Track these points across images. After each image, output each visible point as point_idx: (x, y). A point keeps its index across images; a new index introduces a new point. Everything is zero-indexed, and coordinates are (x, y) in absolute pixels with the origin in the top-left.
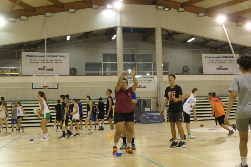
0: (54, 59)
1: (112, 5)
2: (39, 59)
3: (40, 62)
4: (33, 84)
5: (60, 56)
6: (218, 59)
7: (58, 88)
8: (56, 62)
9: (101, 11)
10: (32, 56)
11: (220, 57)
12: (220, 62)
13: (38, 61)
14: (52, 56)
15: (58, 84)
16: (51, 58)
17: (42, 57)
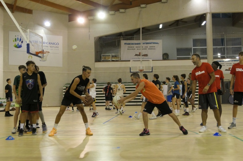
0: (149, 45)
2: (135, 46)
3: (136, 49)
4: (130, 68)
5: (154, 43)
7: (152, 72)
8: (151, 48)
10: (129, 44)
14: (147, 43)
16: (145, 45)
17: (138, 44)
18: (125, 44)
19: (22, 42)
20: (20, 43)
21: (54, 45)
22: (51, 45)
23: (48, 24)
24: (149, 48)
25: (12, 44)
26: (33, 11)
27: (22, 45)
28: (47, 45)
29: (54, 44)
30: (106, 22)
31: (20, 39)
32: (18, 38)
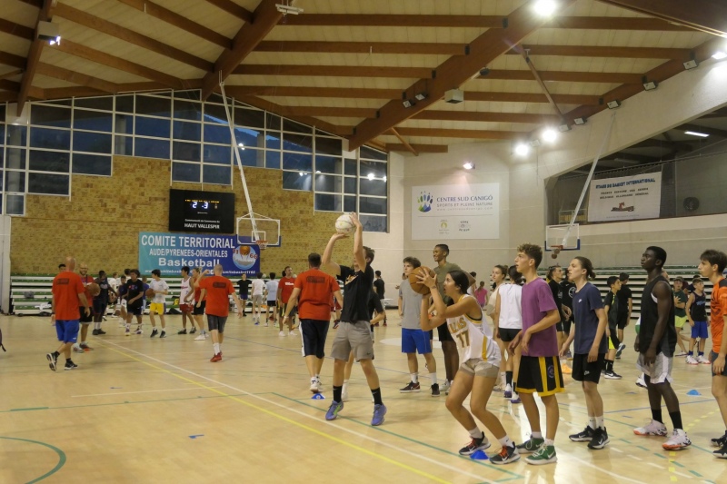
0: (637, 186)
1: (722, 50)
2: (613, 189)
3: (615, 195)
5: (646, 181)
7: (578, 248)
8: (640, 192)
9: (709, 70)
10: (604, 187)
13: (613, 194)
14: (634, 182)
15: (579, 241)
16: (631, 187)
17: (618, 185)
18: (597, 187)
19: (431, 202)
20: (428, 204)
21: (484, 201)
22: (479, 201)
23: (468, 166)
24: (637, 192)
25: (416, 205)
26: (449, 147)
27: (432, 205)
28: (472, 202)
29: (484, 198)
31: (429, 197)
32: (425, 196)
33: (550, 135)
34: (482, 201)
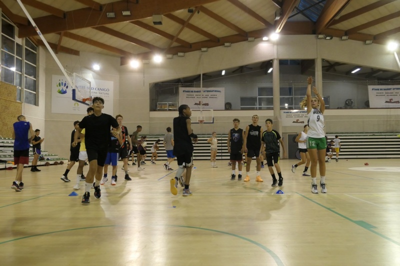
0: (210, 94)
5: (216, 91)
6: (387, 91)
7: (213, 123)
8: (212, 96)
9: (257, 44)
10: (188, 92)
11: (390, 89)
12: (390, 94)
13: (194, 96)
14: (208, 91)
15: (213, 118)
16: (206, 93)
17: (197, 92)
18: (184, 91)
19: (67, 87)
20: (65, 89)
21: (103, 92)
23: (97, 67)
24: (210, 96)
25: (55, 89)
26: (80, 53)
27: (67, 90)
28: (96, 91)
29: (104, 90)
30: (162, 66)
31: (65, 84)
32: (62, 83)
33: (158, 59)
34: (102, 92)
